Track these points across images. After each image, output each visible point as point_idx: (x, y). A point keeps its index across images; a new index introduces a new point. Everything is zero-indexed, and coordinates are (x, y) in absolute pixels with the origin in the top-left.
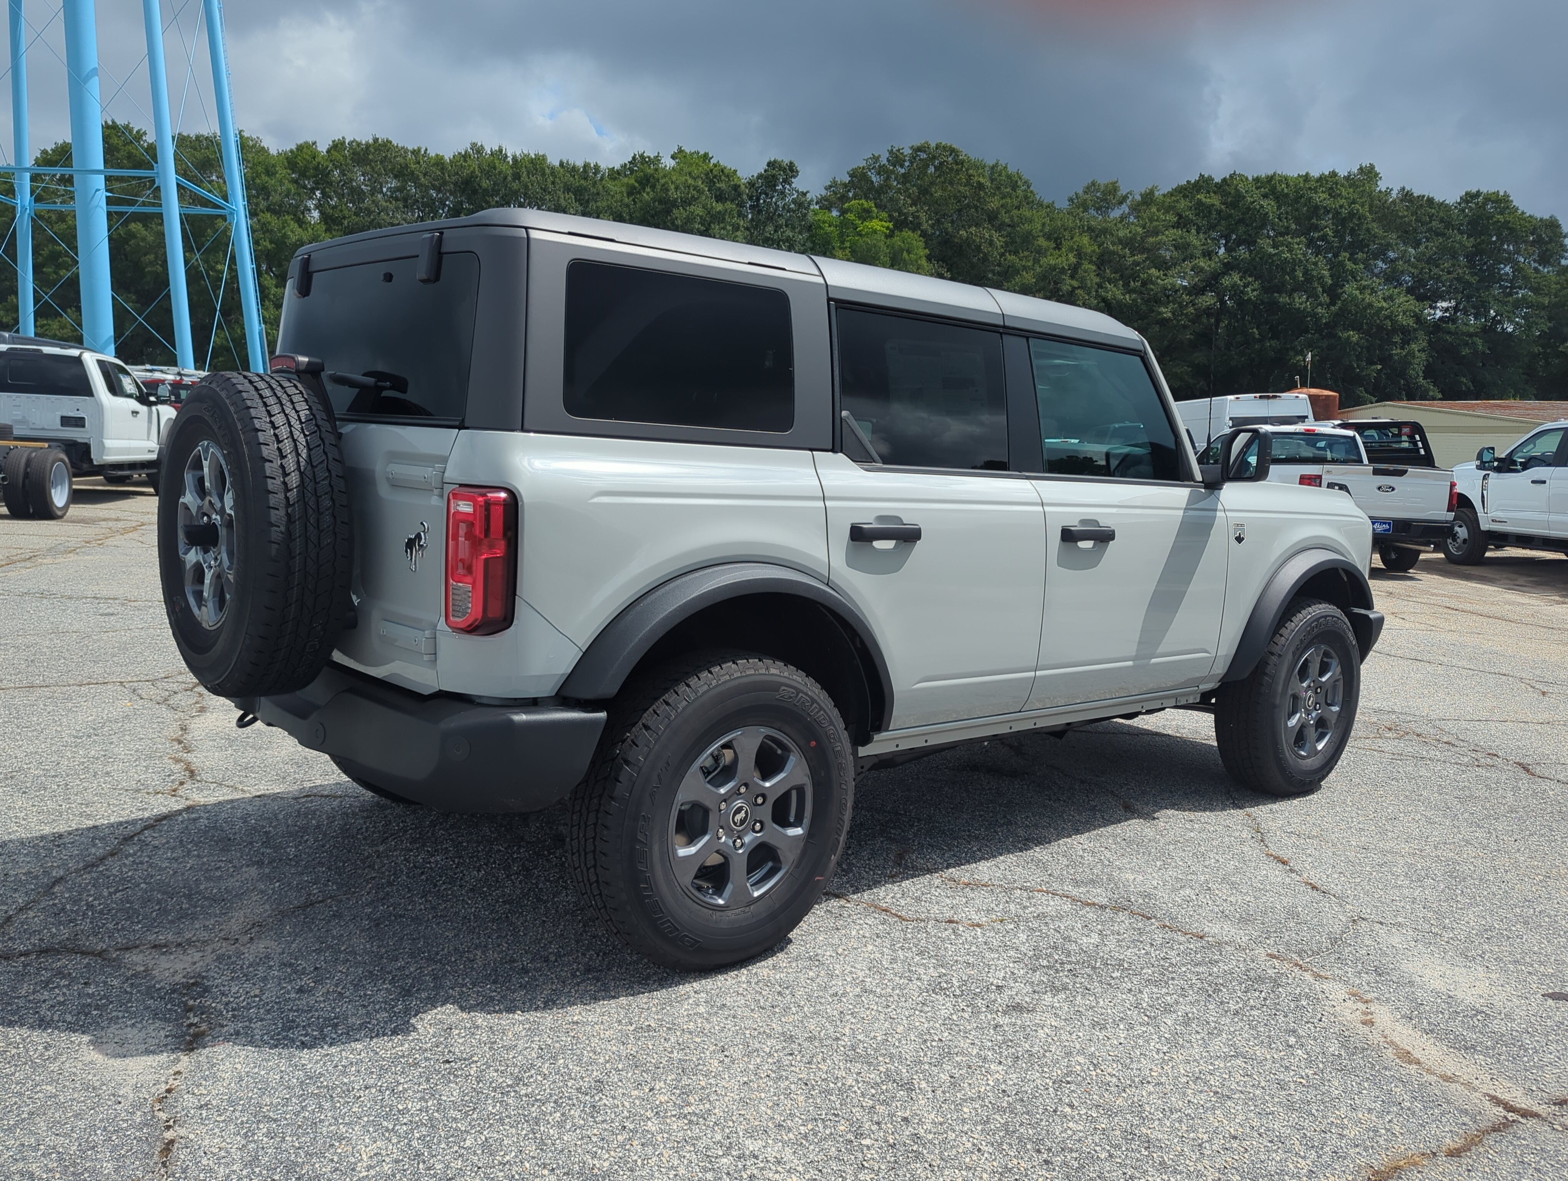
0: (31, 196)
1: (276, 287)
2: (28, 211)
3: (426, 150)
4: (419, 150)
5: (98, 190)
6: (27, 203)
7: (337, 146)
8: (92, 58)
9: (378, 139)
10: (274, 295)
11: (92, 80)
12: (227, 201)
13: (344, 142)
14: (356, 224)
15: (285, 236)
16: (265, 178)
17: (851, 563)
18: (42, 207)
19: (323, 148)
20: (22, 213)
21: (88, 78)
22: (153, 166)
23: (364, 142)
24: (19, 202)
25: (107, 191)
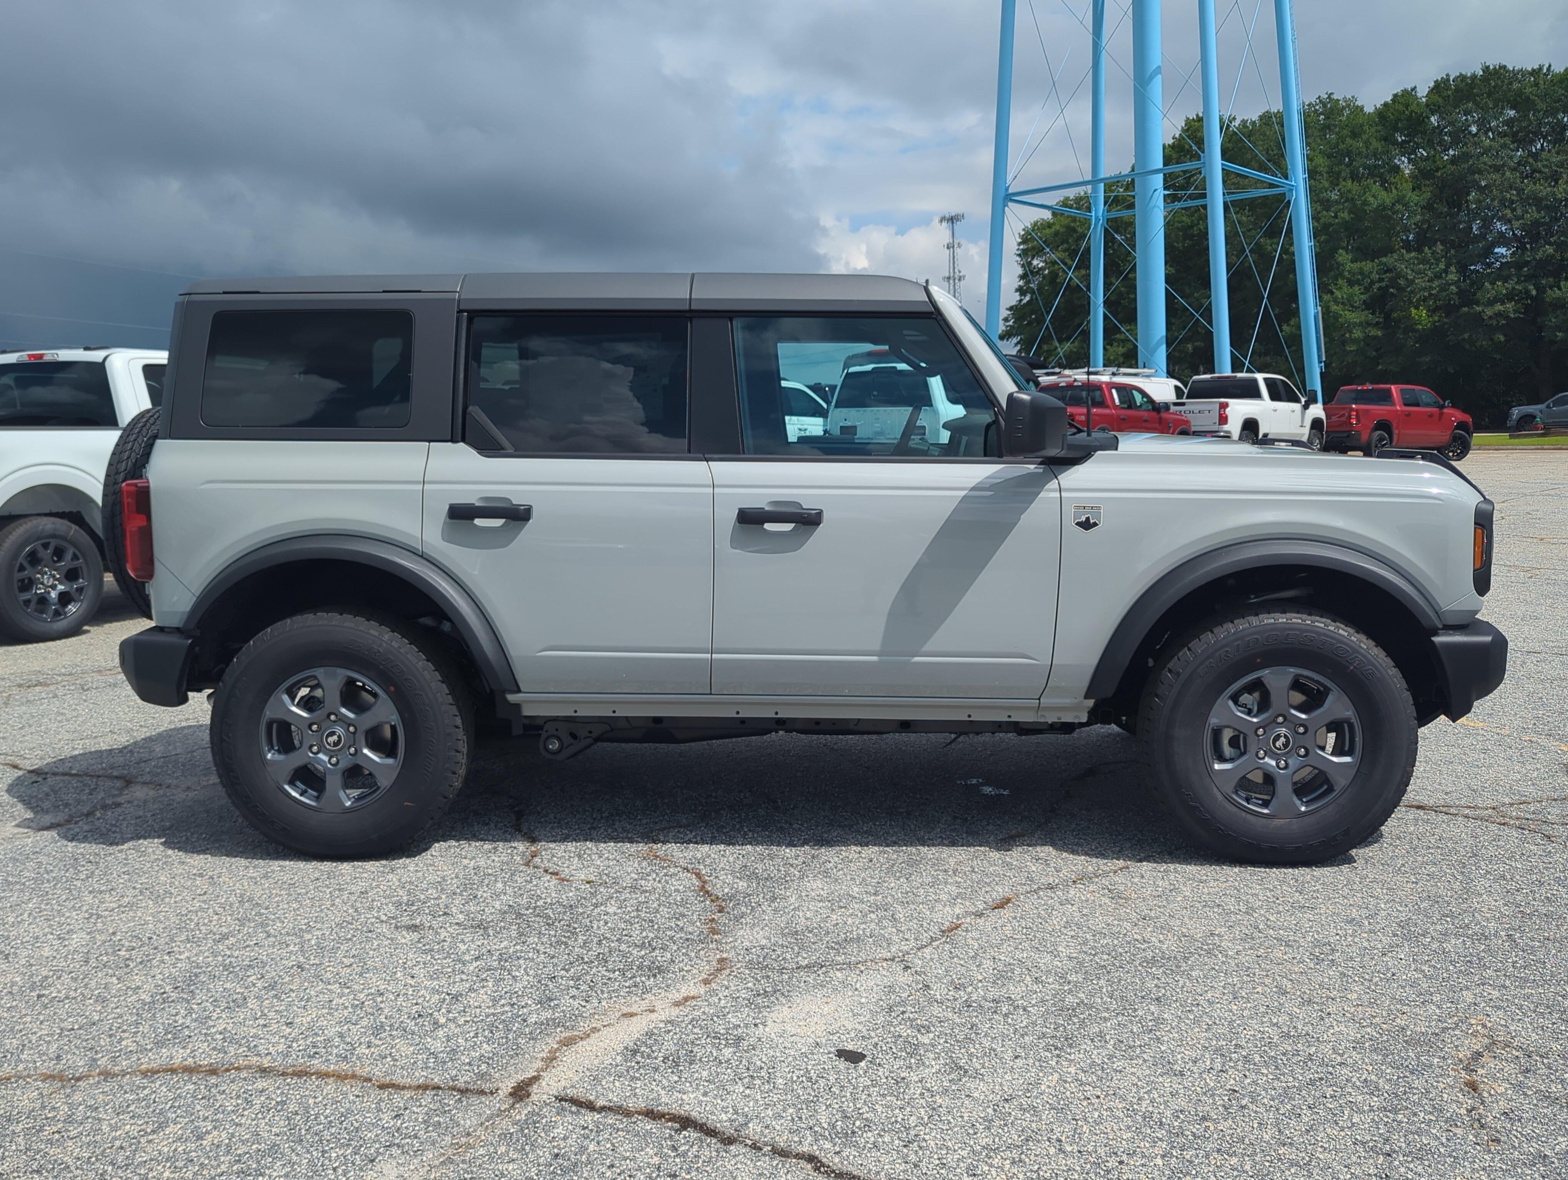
0: (1105, 205)
1: (1352, 262)
2: (1101, 222)
3: (1550, 66)
4: (1541, 68)
5: (1156, 190)
6: (1100, 214)
7: (1439, 87)
8: (1156, 57)
9: (1488, 67)
10: (1349, 272)
11: (1155, 80)
12: (1286, 178)
13: (1448, 80)
14: (1452, 173)
15: (1365, 203)
16: (1349, 141)
17: (448, 537)
18: (1114, 214)
19: (1422, 92)
20: (1096, 225)
21: (1151, 78)
22: (1200, 156)
23: (1469, 75)
24: (1093, 214)
25: (1165, 189)
